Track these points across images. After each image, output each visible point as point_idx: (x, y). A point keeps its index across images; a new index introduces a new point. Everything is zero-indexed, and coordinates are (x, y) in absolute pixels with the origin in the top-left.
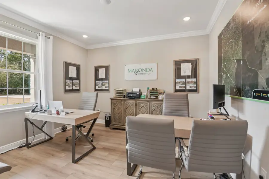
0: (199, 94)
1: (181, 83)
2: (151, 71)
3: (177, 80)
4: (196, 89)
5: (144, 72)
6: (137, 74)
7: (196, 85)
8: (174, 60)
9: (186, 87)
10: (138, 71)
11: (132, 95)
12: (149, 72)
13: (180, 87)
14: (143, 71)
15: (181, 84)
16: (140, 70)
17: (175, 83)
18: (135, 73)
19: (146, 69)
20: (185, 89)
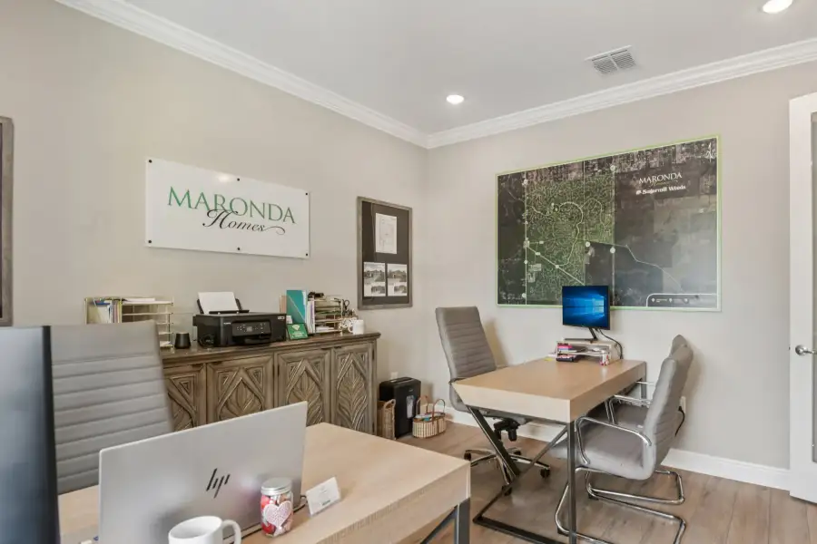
0: (412, 308)
1: (375, 278)
2: (288, 219)
3: (369, 267)
4: (406, 294)
5: (256, 219)
6: (226, 223)
7: (405, 284)
8: (359, 198)
9: (385, 290)
10: (227, 208)
11: (250, 329)
12: (280, 223)
13: (373, 289)
14: (255, 212)
15: (377, 281)
16: (239, 207)
17: (363, 276)
18: (213, 215)
19: (267, 207)
20: (384, 295)
